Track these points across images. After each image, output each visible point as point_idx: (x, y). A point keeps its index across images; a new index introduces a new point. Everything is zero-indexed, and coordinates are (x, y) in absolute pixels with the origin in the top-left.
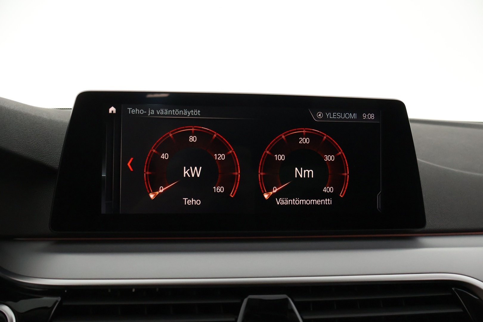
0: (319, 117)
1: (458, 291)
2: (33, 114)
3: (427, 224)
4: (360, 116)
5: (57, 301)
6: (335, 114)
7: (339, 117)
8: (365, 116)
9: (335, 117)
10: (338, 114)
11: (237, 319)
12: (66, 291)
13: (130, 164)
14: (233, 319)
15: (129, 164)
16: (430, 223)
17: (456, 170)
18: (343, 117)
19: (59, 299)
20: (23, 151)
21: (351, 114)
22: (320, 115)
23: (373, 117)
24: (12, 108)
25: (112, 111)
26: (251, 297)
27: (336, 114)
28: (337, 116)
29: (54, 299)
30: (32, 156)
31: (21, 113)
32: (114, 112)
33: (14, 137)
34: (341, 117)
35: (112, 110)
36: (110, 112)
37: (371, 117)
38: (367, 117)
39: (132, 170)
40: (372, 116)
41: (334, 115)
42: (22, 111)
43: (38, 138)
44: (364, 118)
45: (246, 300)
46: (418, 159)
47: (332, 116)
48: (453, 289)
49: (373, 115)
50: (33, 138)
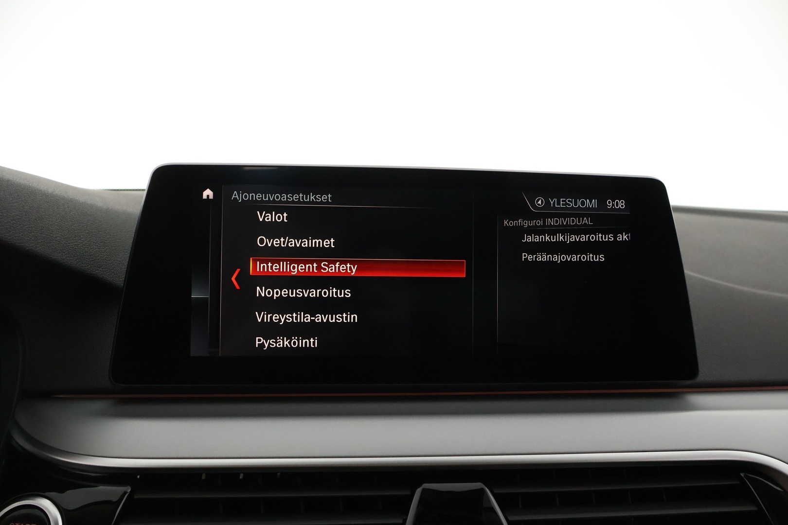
0: (539, 205)
1: (749, 478)
2: (82, 199)
3: (700, 372)
4: (602, 204)
5: (125, 493)
6: (563, 201)
7: (570, 205)
8: (610, 204)
9: (563, 204)
10: (569, 201)
11: (405, 521)
12: (138, 477)
13: (236, 279)
14: (400, 521)
15: (233, 279)
16: (706, 372)
17: (746, 289)
18: (576, 204)
19: (128, 489)
20: (68, 258)
21: (588, 200)
22: (540, 202)
23: (622, 206)
24: (50, 191)
25: (208, 196)
26: (426, 486)
27: (565, 201)
28: (567, 204)
29: (120, 489)
30: (83, 267)
31: (64, 198)
32: (211, 197)
33: (54, 236)
34: (572, 205)
35: (208, 193)
36: (205, 197)
37: (620, 206)
38: (613, 205)
39: (238, 287)
40: (621, 204)
41: (561, 203)
42: (66, 196)
43: (90, 238)
44: (609, 206)
45: (419, 491)
46: (686, 272)
47: (559, 204)
48: (742, 475)
49: (622, 202)
50: (82, 238)
